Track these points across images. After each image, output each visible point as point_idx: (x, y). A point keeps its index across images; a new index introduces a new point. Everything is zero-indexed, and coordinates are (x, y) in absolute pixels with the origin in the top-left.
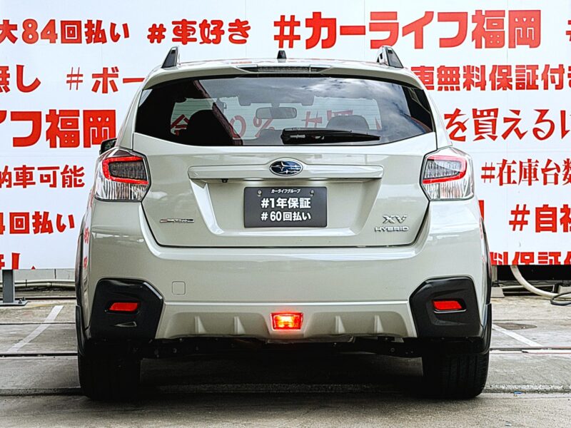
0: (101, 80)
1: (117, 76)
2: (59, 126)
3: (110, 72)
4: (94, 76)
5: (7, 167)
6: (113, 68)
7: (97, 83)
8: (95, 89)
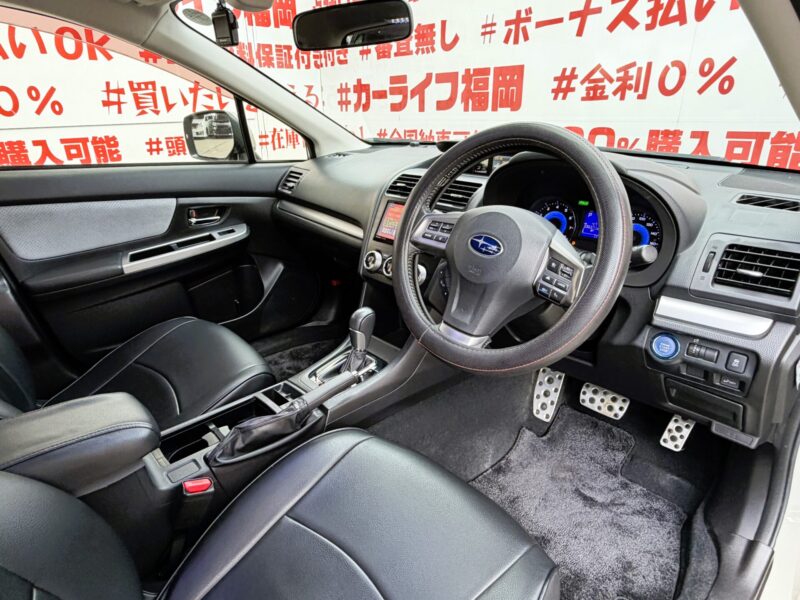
0: (513, 27)
1: (528, 20)
2: (472, 87)
3: (523, 15)
4: (508, 23)
5: (431, 131)
6: (526, 10)
7: (510, 31)
8: (506, 41)
